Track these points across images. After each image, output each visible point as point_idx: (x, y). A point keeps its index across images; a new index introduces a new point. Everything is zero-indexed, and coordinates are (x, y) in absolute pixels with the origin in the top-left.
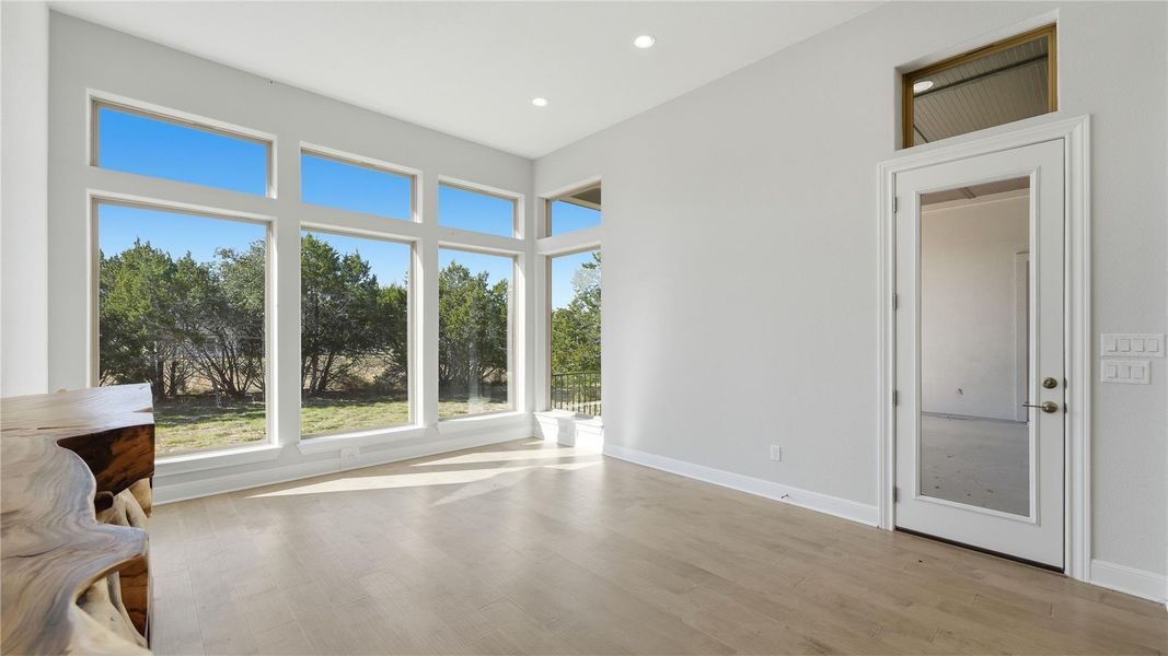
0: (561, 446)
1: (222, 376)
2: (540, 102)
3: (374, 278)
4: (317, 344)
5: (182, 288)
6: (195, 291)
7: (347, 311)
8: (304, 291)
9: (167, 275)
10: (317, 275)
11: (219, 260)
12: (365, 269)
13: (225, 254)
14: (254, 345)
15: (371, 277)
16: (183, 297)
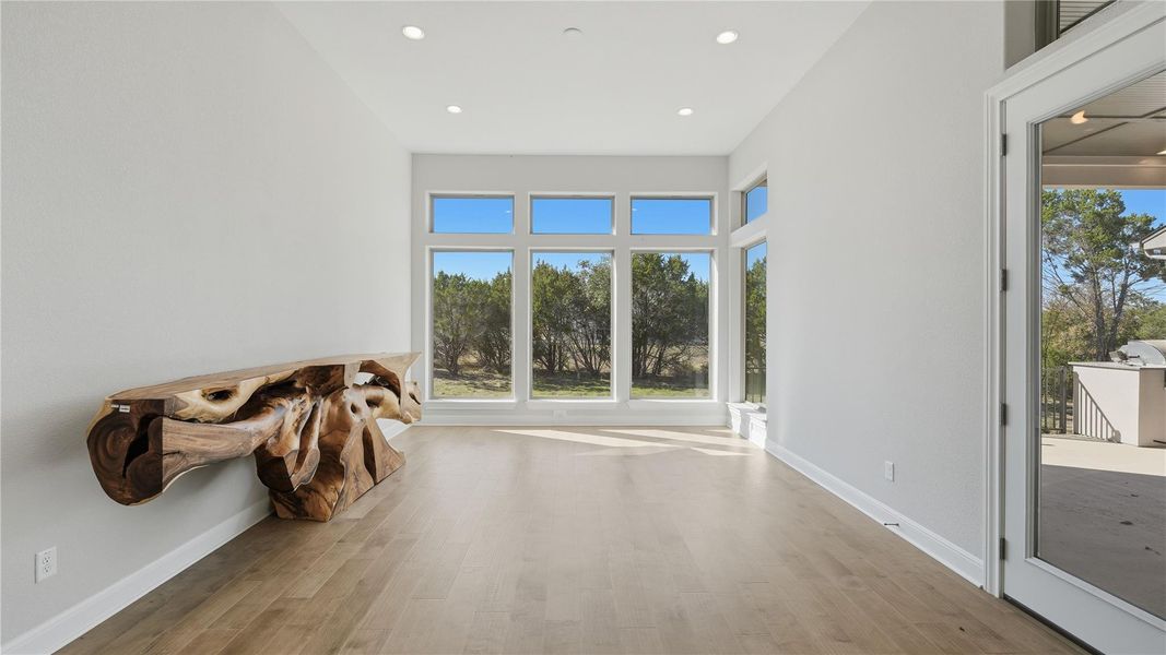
0: (742, 437)
1: (585, 358)
2: (686, 112)
3: (693, 275)
4: (645, 335)
5: (560, 292)
6: (569, 296)
7: (669, 306)
8: (635, 289)
9: (552, 282)
10: (645, 275)
11: (580, 269)
12: (684, 267)
13: (584, 264)
14: (604, 334)
15: (689, 274)
16: (561, 298)
